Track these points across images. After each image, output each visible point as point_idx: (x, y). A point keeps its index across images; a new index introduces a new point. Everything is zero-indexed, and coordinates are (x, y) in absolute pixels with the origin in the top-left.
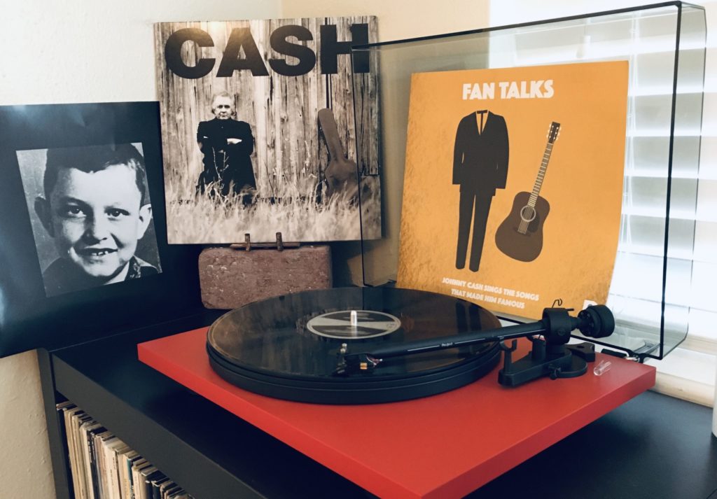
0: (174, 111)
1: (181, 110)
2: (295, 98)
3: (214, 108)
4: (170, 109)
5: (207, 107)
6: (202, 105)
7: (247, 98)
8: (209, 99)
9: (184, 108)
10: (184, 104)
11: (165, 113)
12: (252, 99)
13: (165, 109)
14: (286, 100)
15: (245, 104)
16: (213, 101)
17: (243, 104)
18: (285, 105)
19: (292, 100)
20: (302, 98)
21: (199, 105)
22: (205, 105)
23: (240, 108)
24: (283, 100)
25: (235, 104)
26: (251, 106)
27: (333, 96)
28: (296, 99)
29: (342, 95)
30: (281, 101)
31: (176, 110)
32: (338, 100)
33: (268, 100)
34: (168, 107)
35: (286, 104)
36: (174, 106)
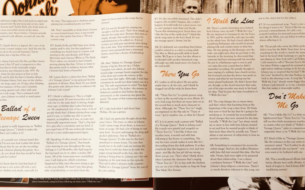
0: (152, 9)
1: (158, 8)
2: (250, 3)
3: (184, 8)
4: (149, 7)
5: (178, 7)
6: (175, 5)
7: (211, 2)
8: (181, 1)
9: (160, 7)
10: (160, 4)
11: (145, 10)
12: (215, 3)
13: (145, 7)
14: (243, 5)
15: (210, 6)
16: (184, 3)
17: (208, 7)
18: (241, 9)
19: (247, 5)
20: (256, 4)
21: (172, 5)
22: (177, 6)
23: (205, 9)
24: (240, 5)
25: (201, 6)
26: (214, 8)
27: (281, 4)
28: (251, 5)
29: (289, 3)
30: (239, 5)
31: (153, 8)
32: (285, 6)
33: (228, 4)
34: (147, 5)
35: (243, 8)
36: (152, 5)
